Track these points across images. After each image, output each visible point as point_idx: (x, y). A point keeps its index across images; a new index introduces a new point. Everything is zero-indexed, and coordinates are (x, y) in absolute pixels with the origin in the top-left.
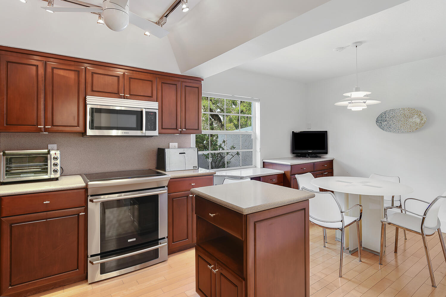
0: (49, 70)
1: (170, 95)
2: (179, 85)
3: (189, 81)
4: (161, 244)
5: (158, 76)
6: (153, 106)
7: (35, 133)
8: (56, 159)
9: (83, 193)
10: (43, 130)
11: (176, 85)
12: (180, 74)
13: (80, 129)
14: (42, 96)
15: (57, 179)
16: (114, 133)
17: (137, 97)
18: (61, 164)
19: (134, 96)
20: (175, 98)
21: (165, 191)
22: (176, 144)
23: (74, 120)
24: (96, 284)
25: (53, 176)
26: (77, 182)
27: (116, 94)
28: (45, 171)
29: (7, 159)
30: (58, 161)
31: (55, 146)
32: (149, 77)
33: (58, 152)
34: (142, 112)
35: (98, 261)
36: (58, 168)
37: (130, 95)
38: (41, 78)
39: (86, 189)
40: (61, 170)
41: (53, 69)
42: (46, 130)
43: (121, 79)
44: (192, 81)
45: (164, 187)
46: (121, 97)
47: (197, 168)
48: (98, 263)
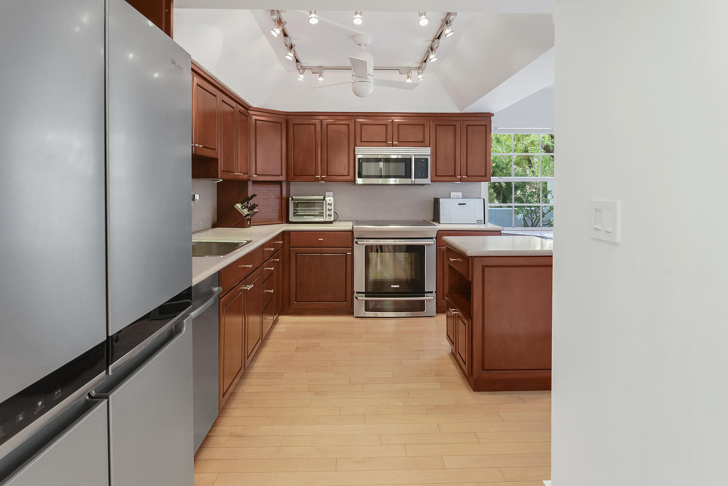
0: (324, 126)
1: (446, 137)
2: (458, 125)
3: (473, 118)
4: (427, 297)
5: (431, 118)
6: (425, 152)
7: (314, 183)
8: (330, 204)
9: (351, 236)
10: (320, 179)
11: (454, 125)
12: (458, 112)
13: (350, 178)
14: (319, 150)
15: (331, 222)
16: (392, 181)
17: (407, 144)
18: (334, 209)
19: (402, 143)
20: (452, 141)
21: (432, 242)
22: (460, 194)
23: (345, 169)
24: (361, 318)
25: (328, 219)
26: (347, 226)
27: (385, 143)
28: (321, 215)
29: (294, 203)
30: (332, 207)
31: (331, 193)
32: (420, 121)
33: (332, 199)
34: (411, 159)
35: (363, 298)
36: (332, 213)
37: (399, 142)
38: (318, 135)
39: (352, 232)
40: (334, 215)
41: (327, 125)
42: (322, 179)
43: (389, 128)
44: (477, 118)
45: (432, 238)
46: (389, 145)
47: (483, 221)
48: (363, 300)
